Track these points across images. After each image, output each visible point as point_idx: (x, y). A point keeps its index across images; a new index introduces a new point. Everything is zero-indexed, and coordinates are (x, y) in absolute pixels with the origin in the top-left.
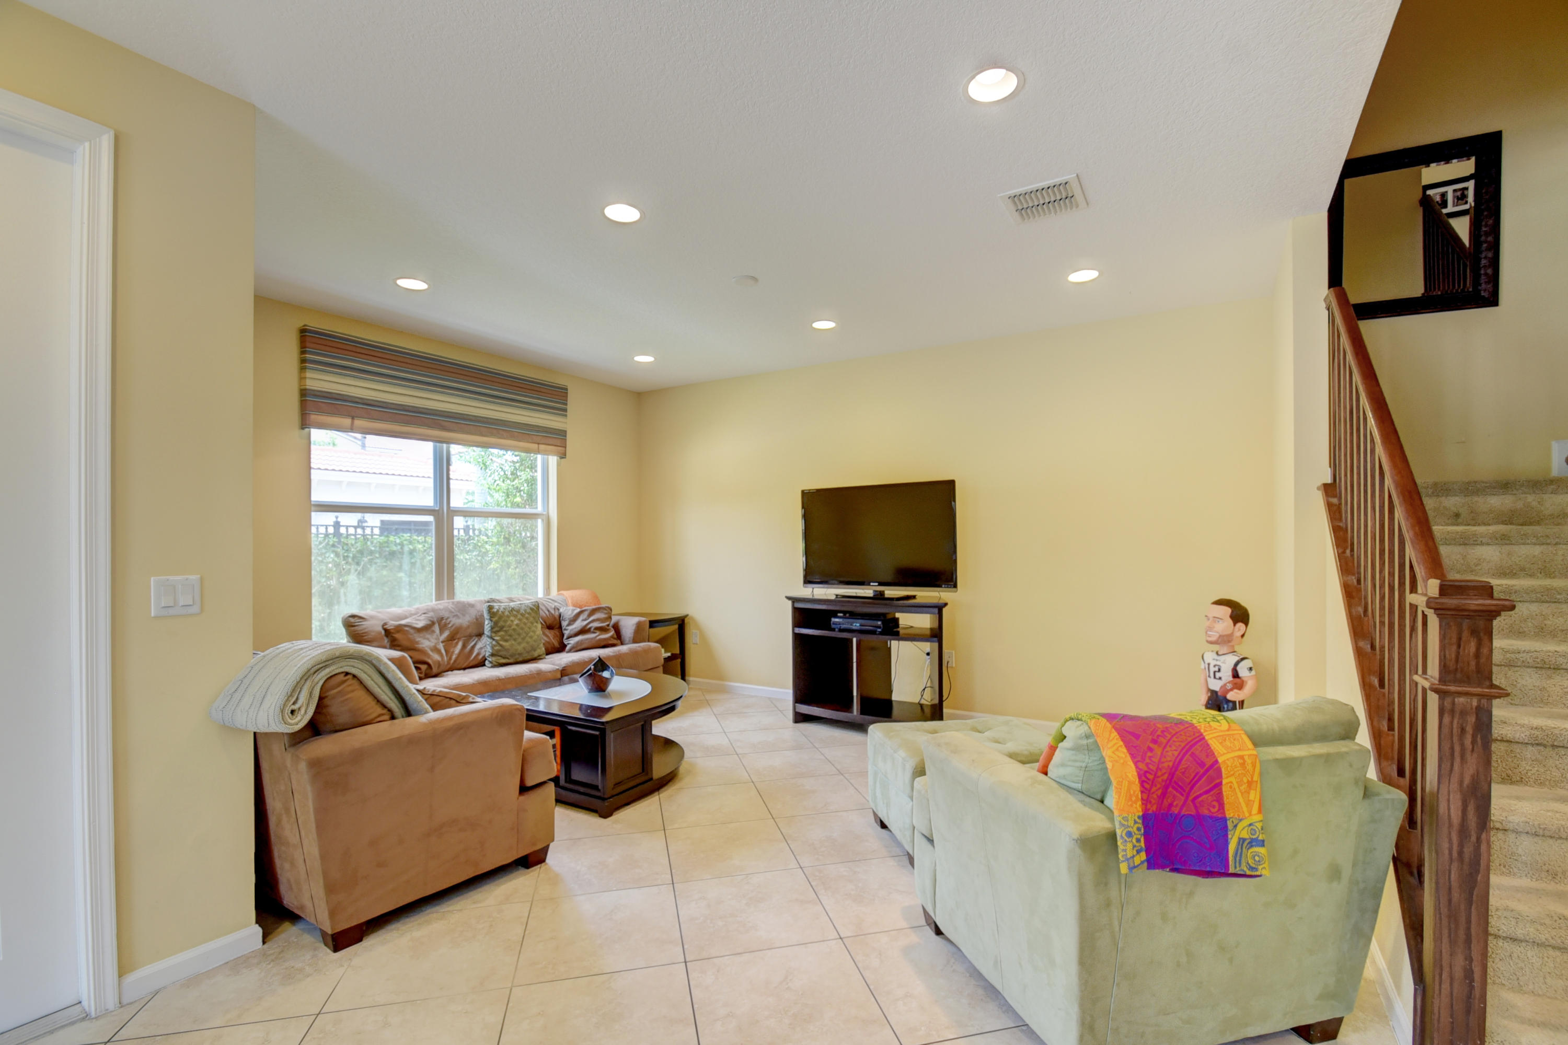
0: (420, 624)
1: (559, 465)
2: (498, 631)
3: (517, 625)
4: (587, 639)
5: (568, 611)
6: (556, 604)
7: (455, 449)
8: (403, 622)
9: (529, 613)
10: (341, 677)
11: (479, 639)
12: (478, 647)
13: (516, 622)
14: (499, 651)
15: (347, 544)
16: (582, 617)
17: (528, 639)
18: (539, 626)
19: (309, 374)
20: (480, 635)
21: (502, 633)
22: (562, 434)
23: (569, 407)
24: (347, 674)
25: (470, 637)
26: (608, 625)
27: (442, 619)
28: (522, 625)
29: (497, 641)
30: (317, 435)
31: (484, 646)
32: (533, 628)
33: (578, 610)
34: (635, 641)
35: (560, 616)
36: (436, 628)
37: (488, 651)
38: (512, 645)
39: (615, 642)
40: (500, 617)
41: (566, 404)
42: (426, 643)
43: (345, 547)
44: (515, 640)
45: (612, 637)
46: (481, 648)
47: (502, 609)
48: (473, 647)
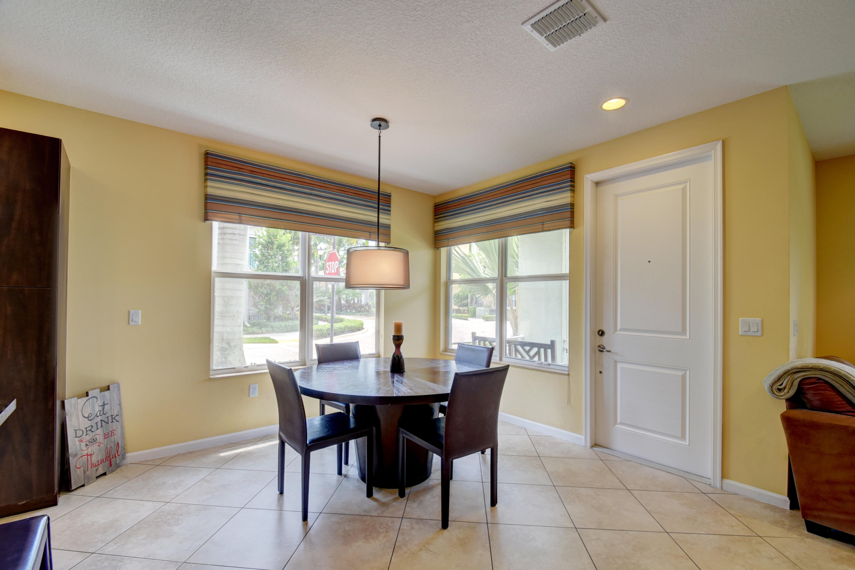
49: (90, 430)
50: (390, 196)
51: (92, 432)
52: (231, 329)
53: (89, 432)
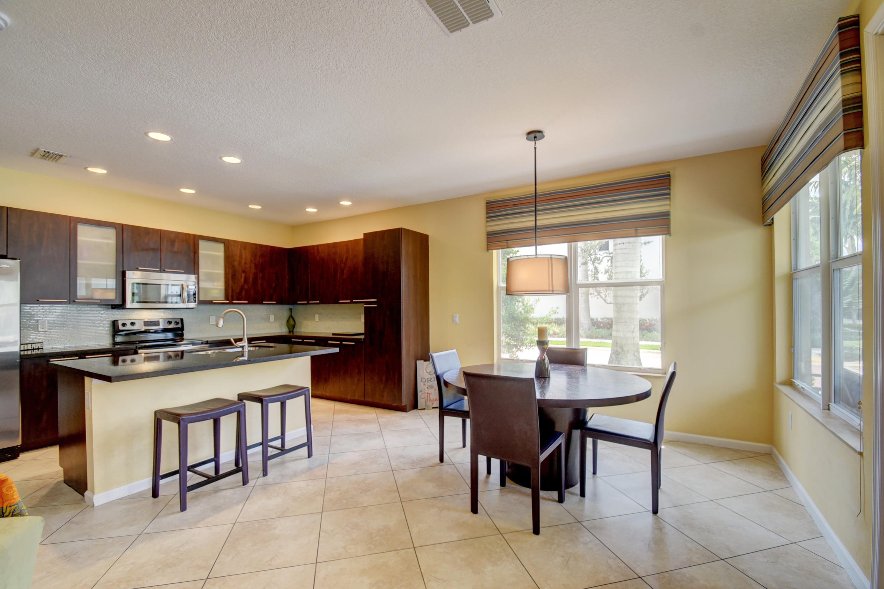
49: (430, 380)
50: (669, 176)
51: (431, 382)
52: (623, 334)
53: (429, 381)
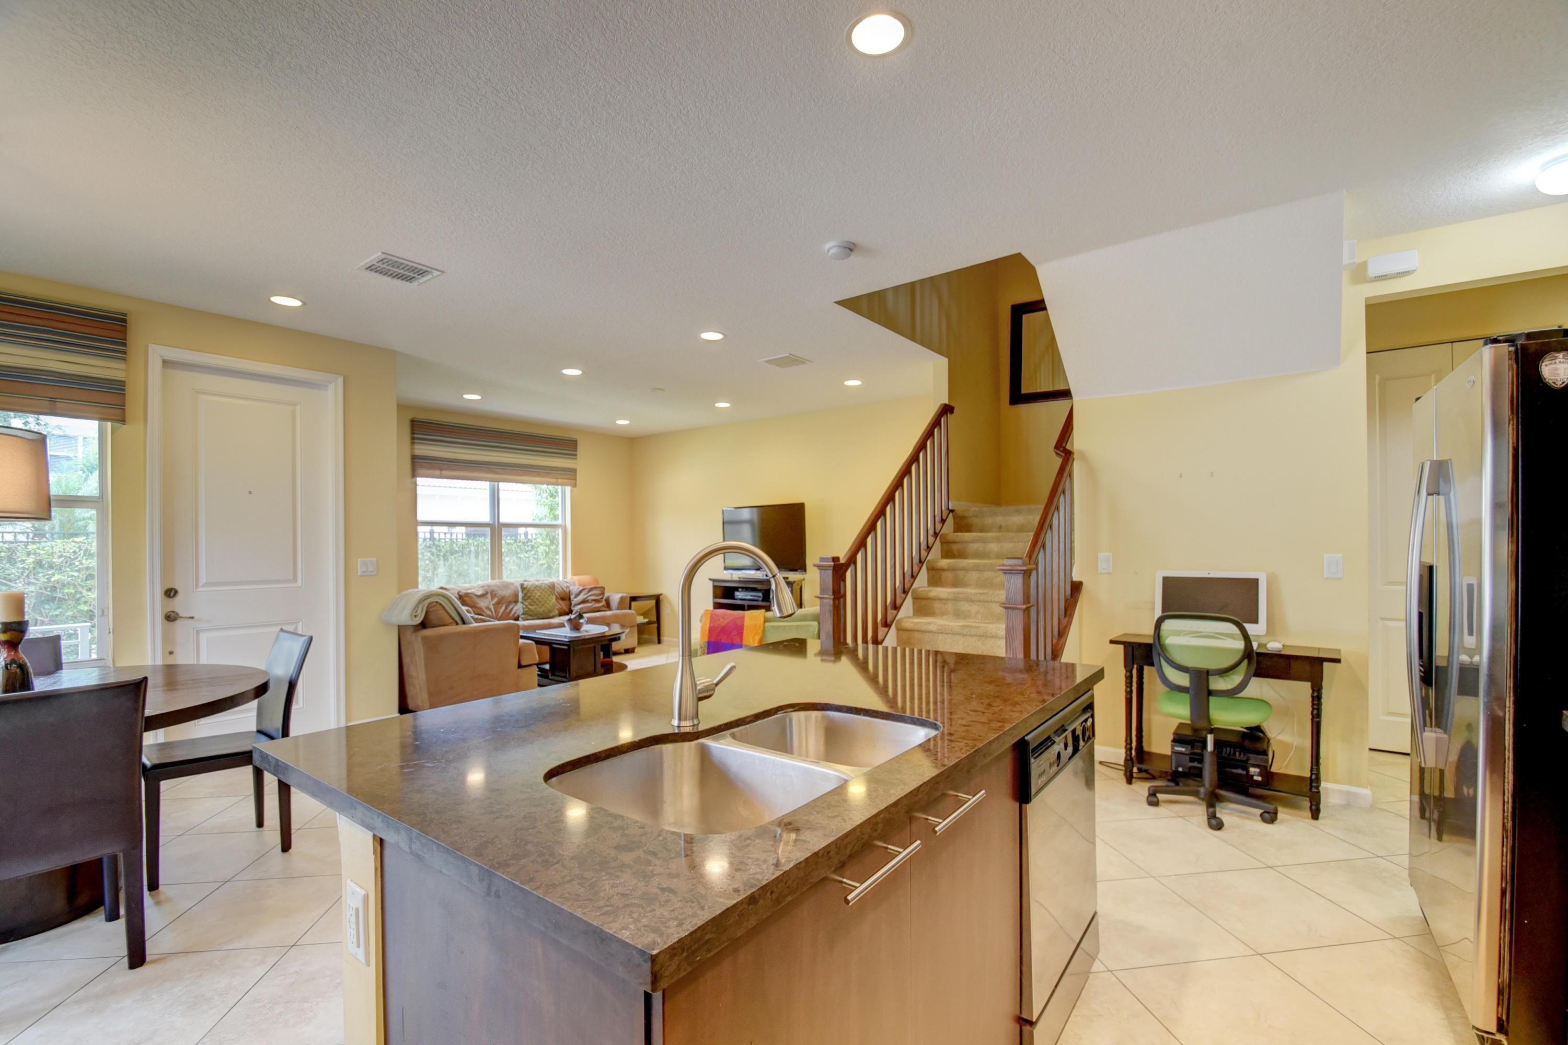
0: (479, 593)
1: (571, 492)
2: (528, 599)
3: (539, 596)
4: (586, 607)
5: (575, 589)
6: (568, 584)
7: (502, 485)
8: (469, 591)
9: (548, 589)
10: (435, 604)
11: (516, 605)
12: (515, 609)
13: (538, 594)
14: (527, 611)
15: (439, 546)
16: (583, 593)
17: (546, 605)
18: (554, 597)
19: (416, 446)
20: (516, 602)
21: (529, 600)
22: (574, 471)
23: (578, 453)
24: (437, 602)
25: (510, 603)
26: (602, 598)
27: (493, 591)
28: (542, 596)
29: (526, 605)
30: (420, 480)
31: (519, 608)
32: (550, 599)
33: (581, 588)
34: (618, 608)
35: (570, 592)
36: (489, 596)
37: (520, 612)
38: (536, 608)
39: (605, 609)
40: (528, 591)
41: (576, 451)
42: (482, 604)
43: (438, 548)
44: (538, 605)
45: (603, 606)
46: (517, 610)
47: (529, 586)
48: (512, 609)
